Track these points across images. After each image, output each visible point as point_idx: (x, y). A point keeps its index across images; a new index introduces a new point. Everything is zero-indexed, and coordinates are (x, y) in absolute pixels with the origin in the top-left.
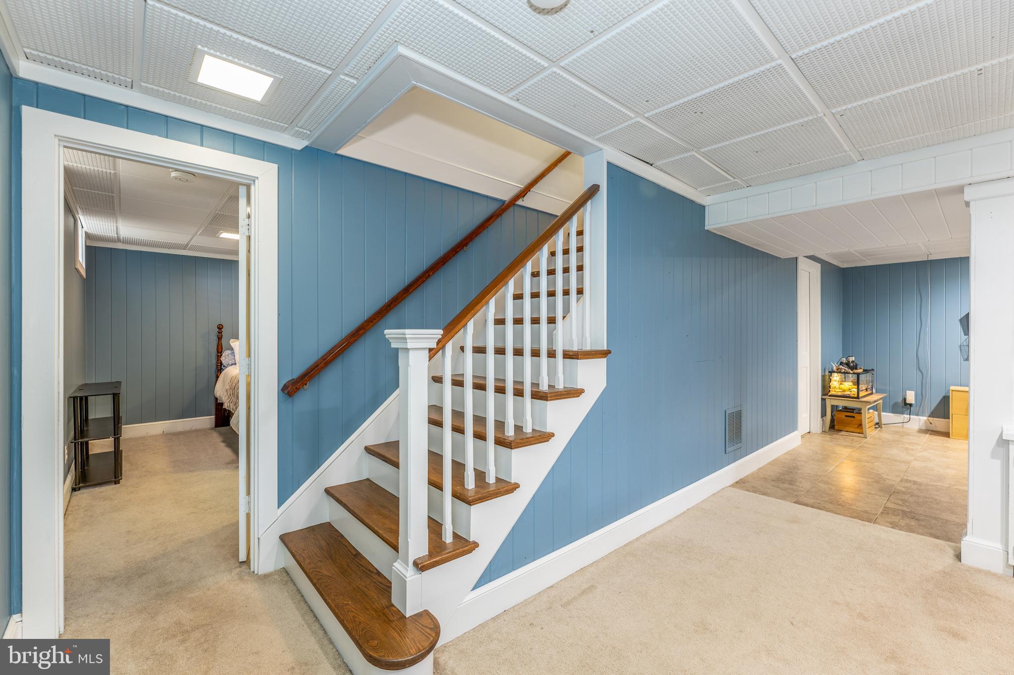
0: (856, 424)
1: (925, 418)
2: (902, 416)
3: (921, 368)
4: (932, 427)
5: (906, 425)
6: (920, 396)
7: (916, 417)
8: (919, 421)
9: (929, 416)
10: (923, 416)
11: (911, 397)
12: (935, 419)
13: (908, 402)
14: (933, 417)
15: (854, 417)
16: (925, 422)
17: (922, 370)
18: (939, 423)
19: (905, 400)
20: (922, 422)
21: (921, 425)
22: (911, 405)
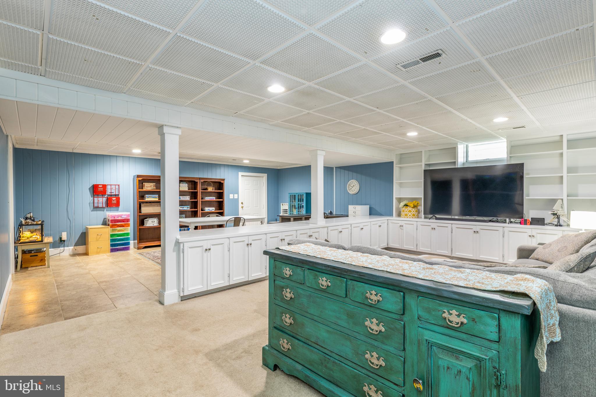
0: (39, 260)
1: (72, 247)
2: (59, 249)
3: (69, 218)
4: (77, 252)
5: (61, 254)
6: (69, 235)
7: (67, 248)
8: (69, 250)
9: (75, 246)
10: (71, 246)
11: (64, 236)
12: (77, 247)
13: (63, 239)
14: (76, 246)
15: (37, 255)
16: (73, 250)
17: (70, 219)
18: (81, 249)
19: (61, 238)
20: (71, 250)
21: (70, 252)
22: (64, 241)
